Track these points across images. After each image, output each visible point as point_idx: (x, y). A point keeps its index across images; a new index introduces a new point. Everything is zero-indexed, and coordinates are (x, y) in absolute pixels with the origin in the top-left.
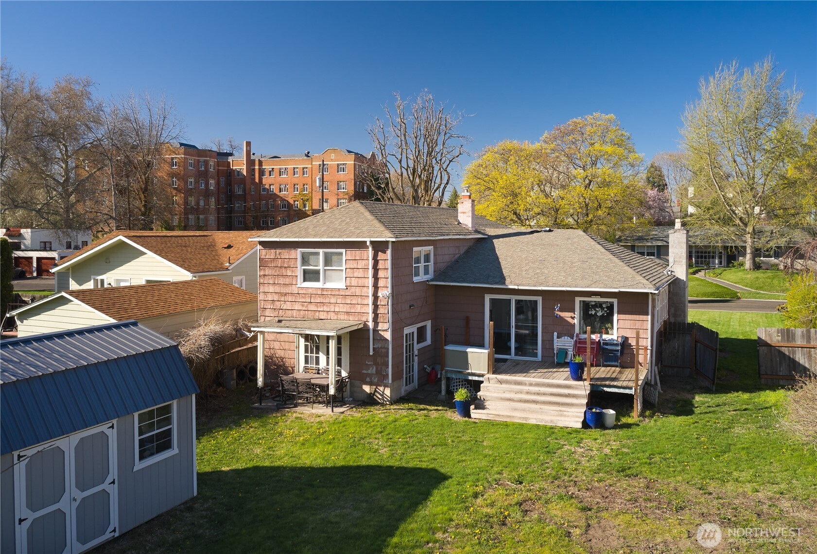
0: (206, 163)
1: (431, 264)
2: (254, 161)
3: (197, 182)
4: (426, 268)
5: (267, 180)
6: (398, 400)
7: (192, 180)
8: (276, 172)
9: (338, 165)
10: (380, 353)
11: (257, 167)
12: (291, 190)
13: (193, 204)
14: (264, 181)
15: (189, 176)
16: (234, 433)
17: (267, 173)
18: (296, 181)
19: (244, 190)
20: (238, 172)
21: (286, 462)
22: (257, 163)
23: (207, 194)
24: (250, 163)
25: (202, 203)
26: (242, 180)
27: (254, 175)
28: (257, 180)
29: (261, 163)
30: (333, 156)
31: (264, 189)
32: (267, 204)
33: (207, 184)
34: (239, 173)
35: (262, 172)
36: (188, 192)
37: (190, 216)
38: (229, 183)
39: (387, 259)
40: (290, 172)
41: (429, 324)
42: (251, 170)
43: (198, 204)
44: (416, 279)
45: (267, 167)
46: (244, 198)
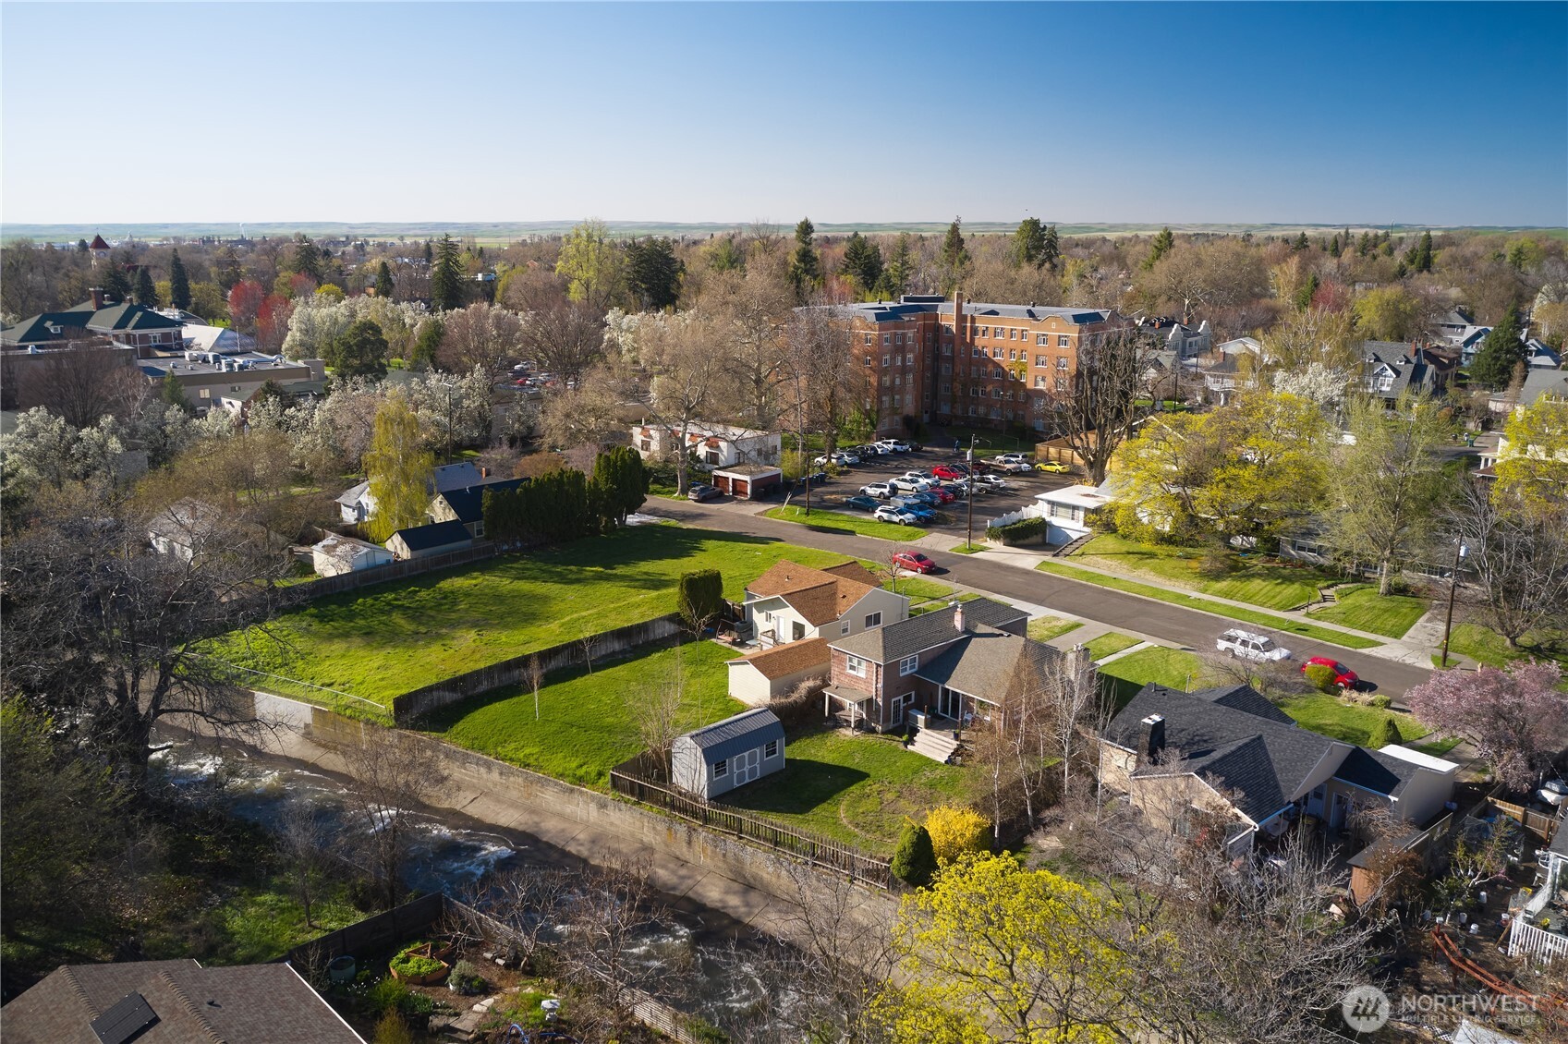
0: (904, 335)
1: (917, 664)
2: (966, 316)
3: (893, 358)
4: (912, 667)
5: (980, 341)
6: (883, 733)
7: (888, 357)
8: (991, 332)
9: (1059, 337)
10: (878, 710)
11: (969, 325)
12: (1008, 355)
13: (888, 383)
14: (976, 342)
15: (885, 354)
16: (808, 741)
17: (981, 333)
18: (1012, 346)
19: (953, 351)
20: (947, 328)
21: (819, 759)
22: (969, 319)
23: (904, 370)
24: (961, 318)
25: (898, 381)
26: (951, 340)
27: (965, 334)
28: (968, 340)
29: (973, 319)
30: (1054, 325)
31: (976, 352)
32: (978, 370)
33: (904, 360)
34: (948, 330)
35: (974, 331)
36: (881, 372)
37: (884, 398)
38: (936, 340)
39: (881, 671)
40: (1007, 334)
41: (913, 693)
42: (961, 328)
43: (893, 382)
44: (901, 675)
45: (980, 325)
46: (952, 359)
